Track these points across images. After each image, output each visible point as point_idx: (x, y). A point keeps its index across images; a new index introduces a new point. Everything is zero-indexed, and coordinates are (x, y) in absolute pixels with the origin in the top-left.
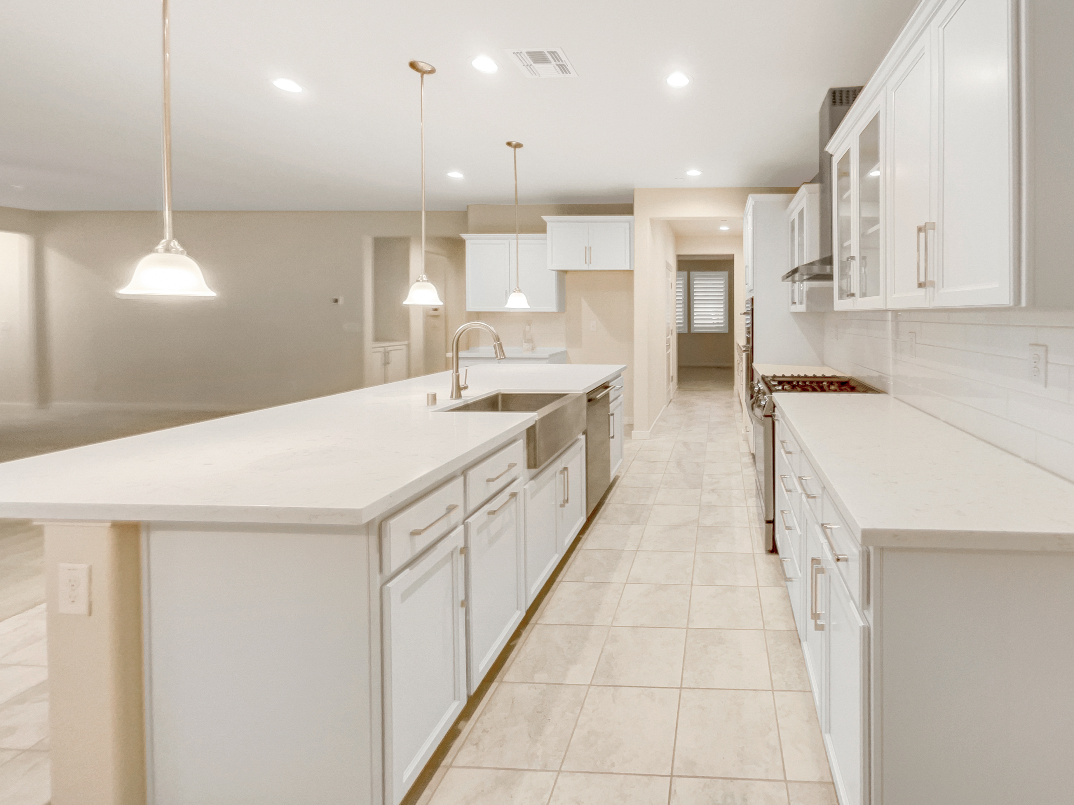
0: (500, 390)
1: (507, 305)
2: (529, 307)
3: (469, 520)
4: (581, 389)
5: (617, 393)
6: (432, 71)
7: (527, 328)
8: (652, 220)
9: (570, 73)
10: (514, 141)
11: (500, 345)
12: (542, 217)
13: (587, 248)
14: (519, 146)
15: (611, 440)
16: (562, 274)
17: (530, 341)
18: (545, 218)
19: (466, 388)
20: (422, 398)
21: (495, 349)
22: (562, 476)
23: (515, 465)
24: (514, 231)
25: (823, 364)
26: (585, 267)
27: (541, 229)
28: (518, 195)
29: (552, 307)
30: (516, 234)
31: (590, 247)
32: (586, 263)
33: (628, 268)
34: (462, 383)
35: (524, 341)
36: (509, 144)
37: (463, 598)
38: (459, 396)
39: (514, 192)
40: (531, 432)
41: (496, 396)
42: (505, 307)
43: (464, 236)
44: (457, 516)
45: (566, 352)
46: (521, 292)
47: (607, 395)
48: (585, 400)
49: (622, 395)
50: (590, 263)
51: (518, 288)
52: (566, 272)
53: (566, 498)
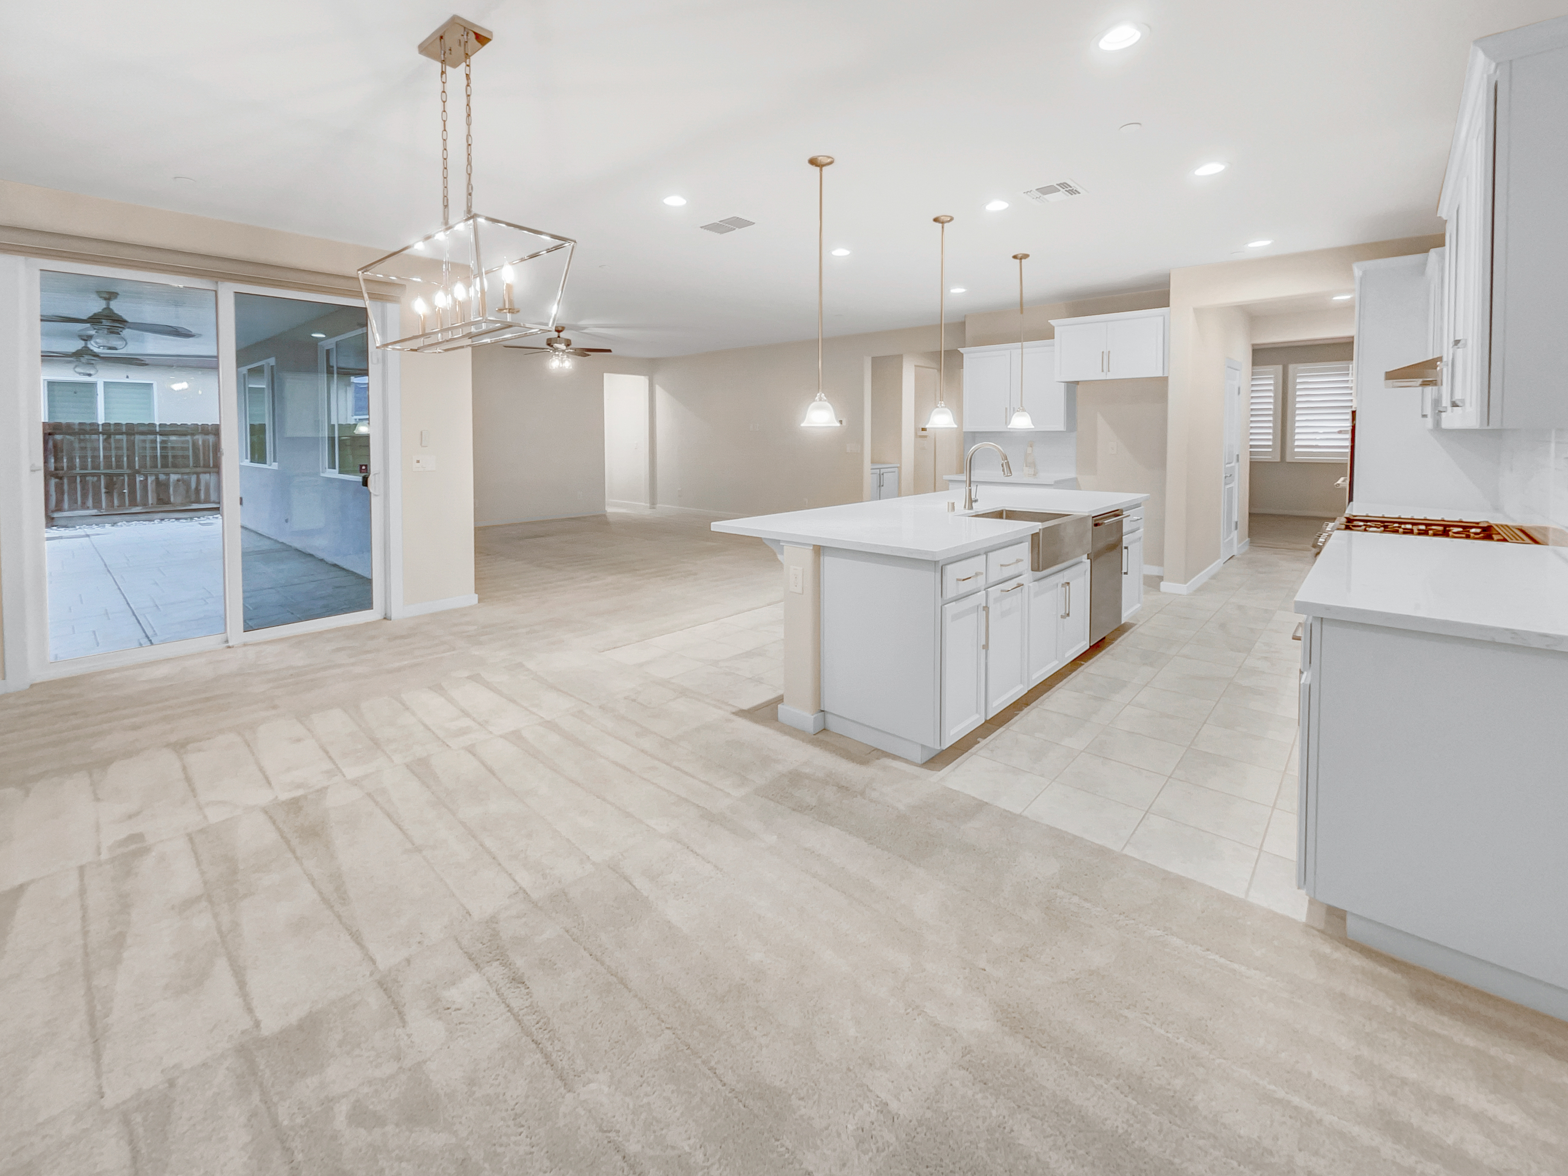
0: (1004, 507)
1: (1011, 424)
2: (1033, 427)
3: (989, 589)
4: (1087, 511)
5: (1134, 526)
6: (952, 219)
7: (1029, 450)
8: (1196, 310)
9: (1079, 193)
10: (1019, 251)
11: (1008, 463)
12: (1049, 321)
13: (1105, 353)
14: (1026, 256)
15: (1124, 576)
16: (1072, 386)
17: (1033, 465)
18: (1052, 322)
19: (976, 501)
20: (944, 505)
21: (1003, 467)
22: (1064, 589)
23: (1022, 560)
24: (1018, 340)
25: (1497, 509)
26: (1102, 377)
27: (1048, 334)
28: (1024, 299)
29: (1060, 425)
30: (1020, 343)
31: (1109, 352)
32: (1103, 371)
33: (1161, 375)
34: (973, 497)
35: (1025, 465)
36: (1015, 257)
37: (984, 643)
38: (971, 508)
39: (1019, 300)
40: (1035, 537)
41: (1002, 511)
42: (1009, 427)
43: (961, 350)
44: (981, 581)
45: (1076, 479)
46: (1025, 411)
47: (1120, 523)
48: (1090, 523)
49: (1142, 530)
50: (1109, 371)
51: (1021, 406)
52: (1077, 383)
53: (1067, 612)
